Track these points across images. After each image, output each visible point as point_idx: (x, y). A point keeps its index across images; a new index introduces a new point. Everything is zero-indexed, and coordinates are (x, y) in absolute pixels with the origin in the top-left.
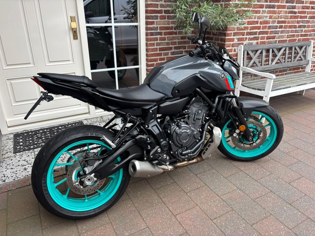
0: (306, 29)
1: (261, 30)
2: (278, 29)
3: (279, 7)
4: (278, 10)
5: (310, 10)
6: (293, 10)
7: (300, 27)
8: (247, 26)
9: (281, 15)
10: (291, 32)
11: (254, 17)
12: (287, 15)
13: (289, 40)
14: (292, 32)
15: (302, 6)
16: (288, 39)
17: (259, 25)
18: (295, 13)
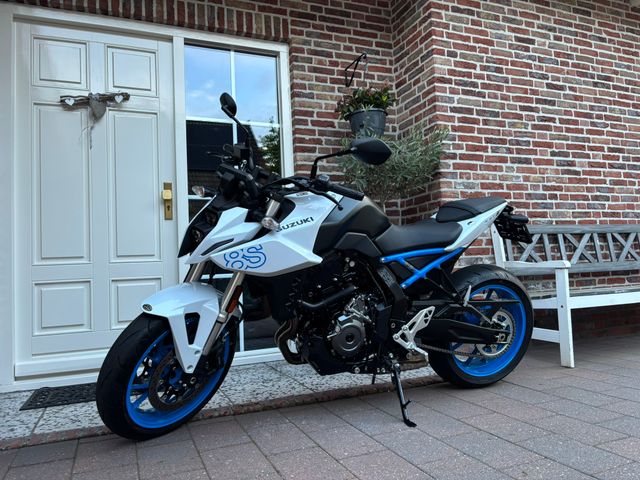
0: (610, 203)
1: (513, 200)
2: (549, 201)
3: (538, 162)
4: (538, 167)
5: (608, 170)
6: (572, 168)
7: (596, 198)
8: (480, 190)
9: (546, 176)
10: (579, 208)
11: (493, 177)
12: (560, 176)
13: (580, 222)
14: (579, 206)
15: (589, 163)
16: (577, 220)
17: (505, 191)
18: (577, 173)
